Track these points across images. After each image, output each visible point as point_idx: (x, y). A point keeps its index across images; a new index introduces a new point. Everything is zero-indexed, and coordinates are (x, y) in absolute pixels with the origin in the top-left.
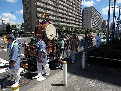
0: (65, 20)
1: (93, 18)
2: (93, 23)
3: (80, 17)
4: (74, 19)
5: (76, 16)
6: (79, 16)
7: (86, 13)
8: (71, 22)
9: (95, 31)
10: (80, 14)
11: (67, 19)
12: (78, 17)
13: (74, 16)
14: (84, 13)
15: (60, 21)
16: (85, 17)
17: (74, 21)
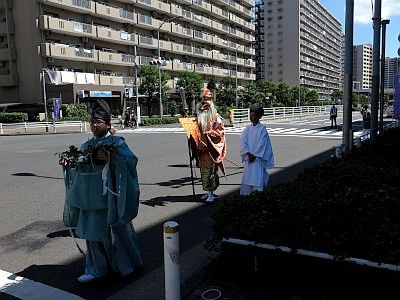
0: (179, 48)
1: (306, 36)
2: (308, 60)
3: (248, 32)
4: (221, 42)
5: (228, 31)
6: (241, 28)
7: (275, 15)
8: (206, 54)
9: (313, 93)
10: (248, 20)
11: (185, 41)
12: (239, 34)
13: (219, 27)
14: (266, 15)
15: (153, 52)
16: (270, 35)
17: (223, 50)
